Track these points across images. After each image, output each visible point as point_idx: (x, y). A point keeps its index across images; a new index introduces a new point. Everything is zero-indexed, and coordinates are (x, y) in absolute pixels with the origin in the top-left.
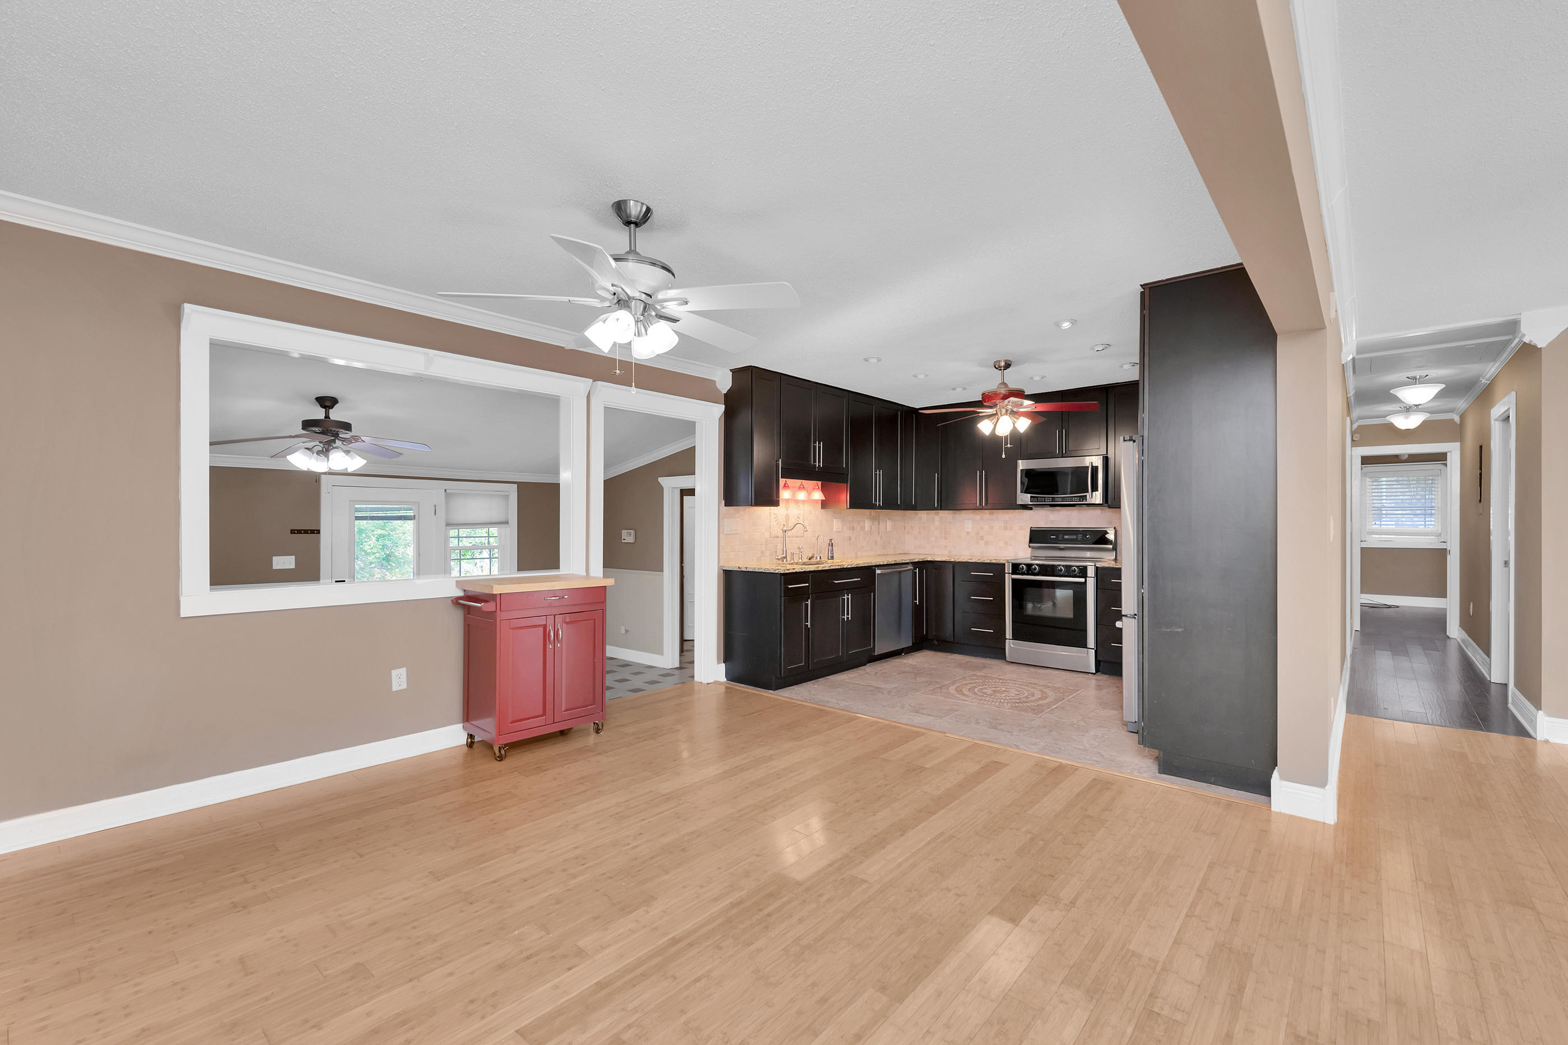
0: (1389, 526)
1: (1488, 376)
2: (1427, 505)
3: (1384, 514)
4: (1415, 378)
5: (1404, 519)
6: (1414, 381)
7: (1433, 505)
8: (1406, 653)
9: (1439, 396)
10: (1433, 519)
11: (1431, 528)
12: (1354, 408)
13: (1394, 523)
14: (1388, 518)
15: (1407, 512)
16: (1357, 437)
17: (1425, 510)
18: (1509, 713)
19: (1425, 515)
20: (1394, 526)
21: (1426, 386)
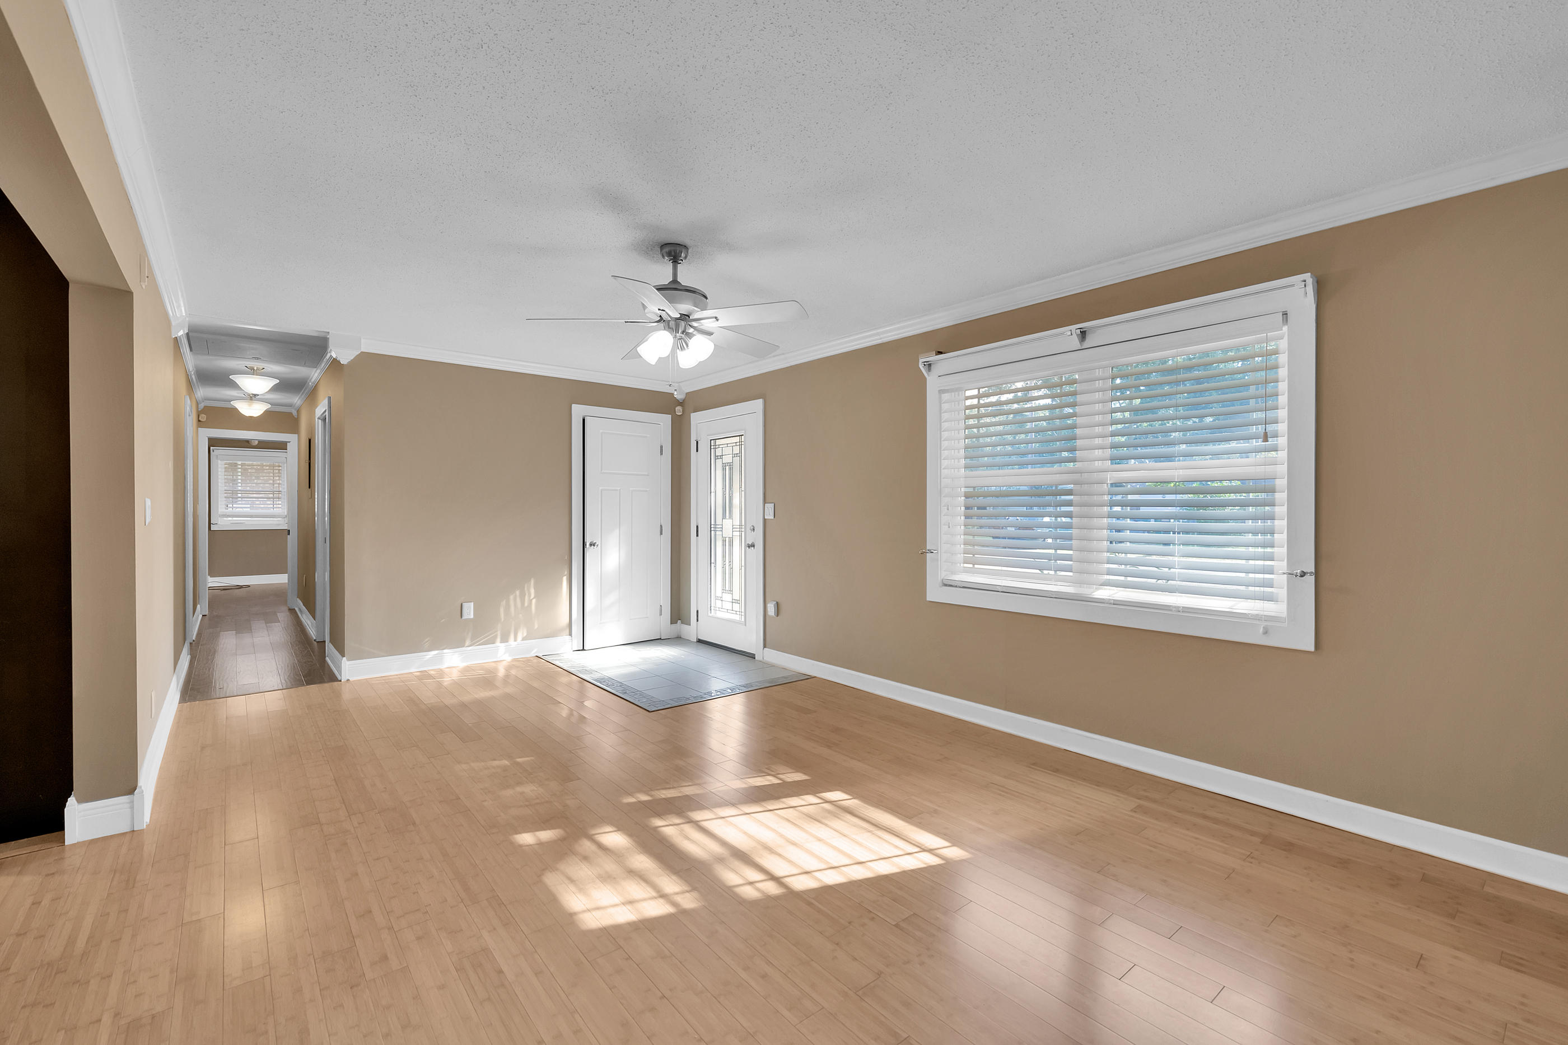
0: (244, 509)
1: (313, 380)
2: (275, 490)
3: (239, 498)
4: (252, 369)
5: (257, 503)
6: (253, 371)
7: (281, 489)
8: (249, 629)
9: (275, 389)
10: (280, 502)
11: (277, 511)
12: (197, 387)
13: (249, 506)
14: (244, 500)
15: (261, 495)
16: (203, 418)
17: (273, 494)
18: (326, 665)
19: (273, 498)
20: (249, 509)
21: (264, 378)
